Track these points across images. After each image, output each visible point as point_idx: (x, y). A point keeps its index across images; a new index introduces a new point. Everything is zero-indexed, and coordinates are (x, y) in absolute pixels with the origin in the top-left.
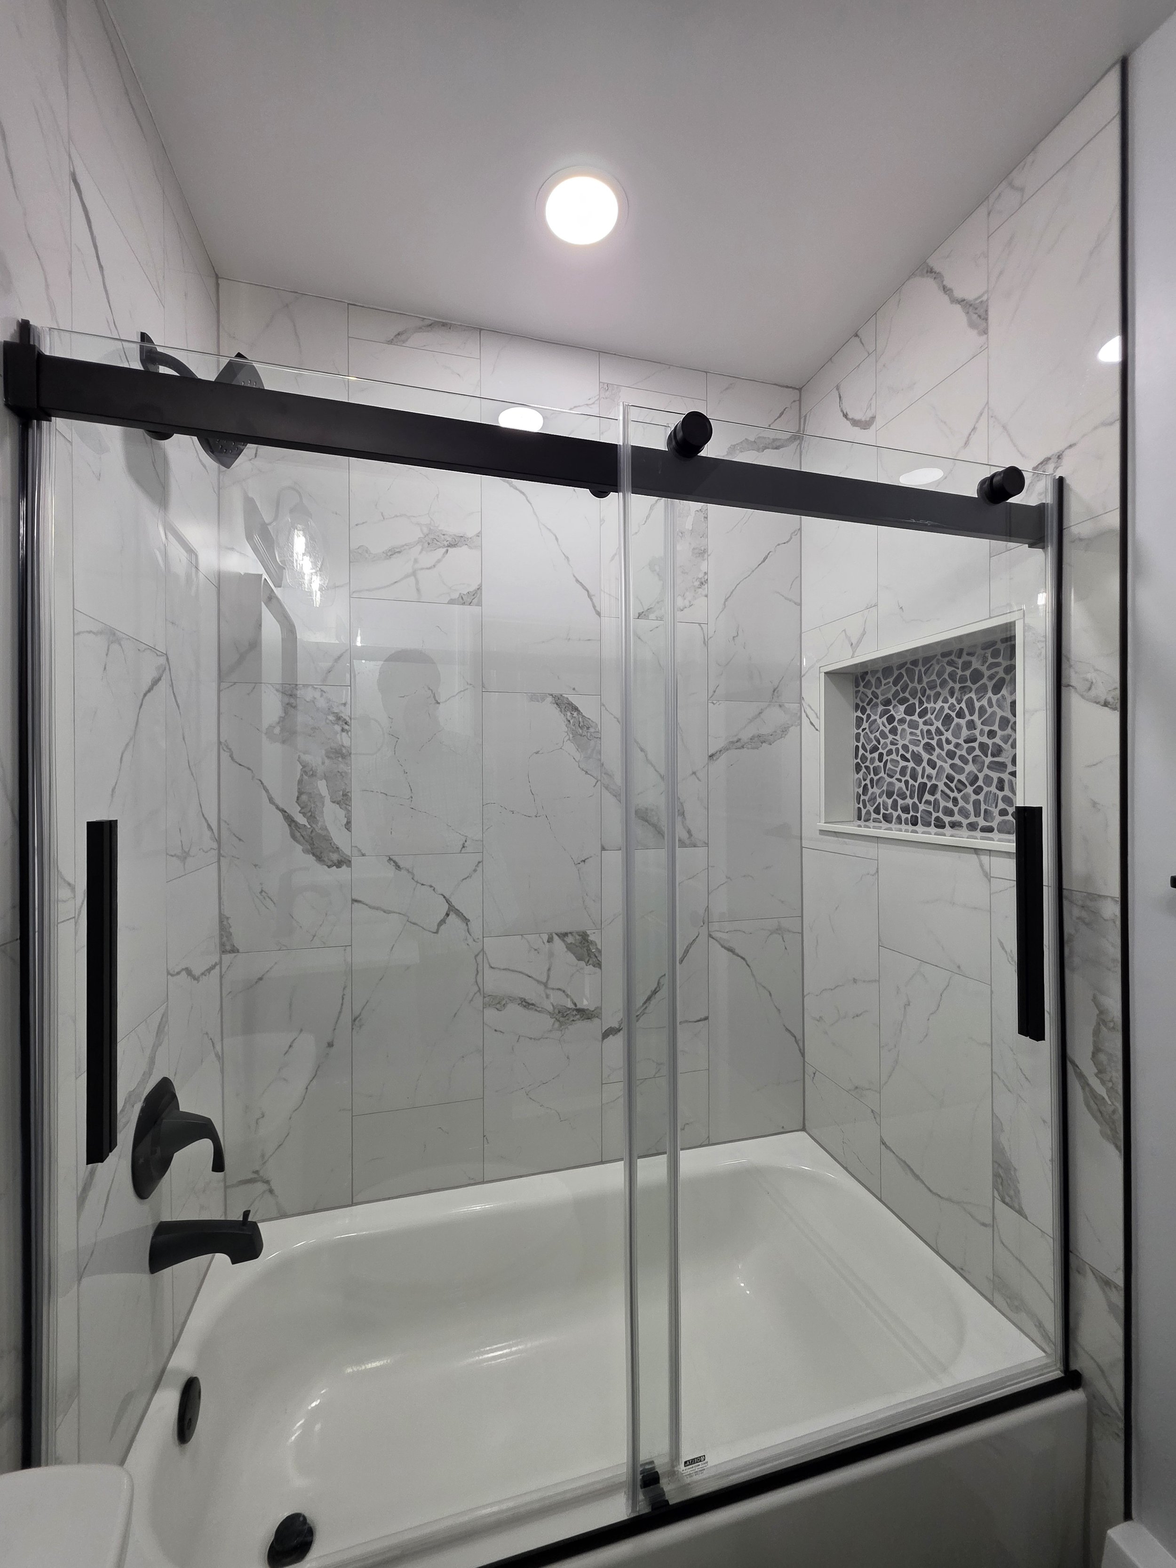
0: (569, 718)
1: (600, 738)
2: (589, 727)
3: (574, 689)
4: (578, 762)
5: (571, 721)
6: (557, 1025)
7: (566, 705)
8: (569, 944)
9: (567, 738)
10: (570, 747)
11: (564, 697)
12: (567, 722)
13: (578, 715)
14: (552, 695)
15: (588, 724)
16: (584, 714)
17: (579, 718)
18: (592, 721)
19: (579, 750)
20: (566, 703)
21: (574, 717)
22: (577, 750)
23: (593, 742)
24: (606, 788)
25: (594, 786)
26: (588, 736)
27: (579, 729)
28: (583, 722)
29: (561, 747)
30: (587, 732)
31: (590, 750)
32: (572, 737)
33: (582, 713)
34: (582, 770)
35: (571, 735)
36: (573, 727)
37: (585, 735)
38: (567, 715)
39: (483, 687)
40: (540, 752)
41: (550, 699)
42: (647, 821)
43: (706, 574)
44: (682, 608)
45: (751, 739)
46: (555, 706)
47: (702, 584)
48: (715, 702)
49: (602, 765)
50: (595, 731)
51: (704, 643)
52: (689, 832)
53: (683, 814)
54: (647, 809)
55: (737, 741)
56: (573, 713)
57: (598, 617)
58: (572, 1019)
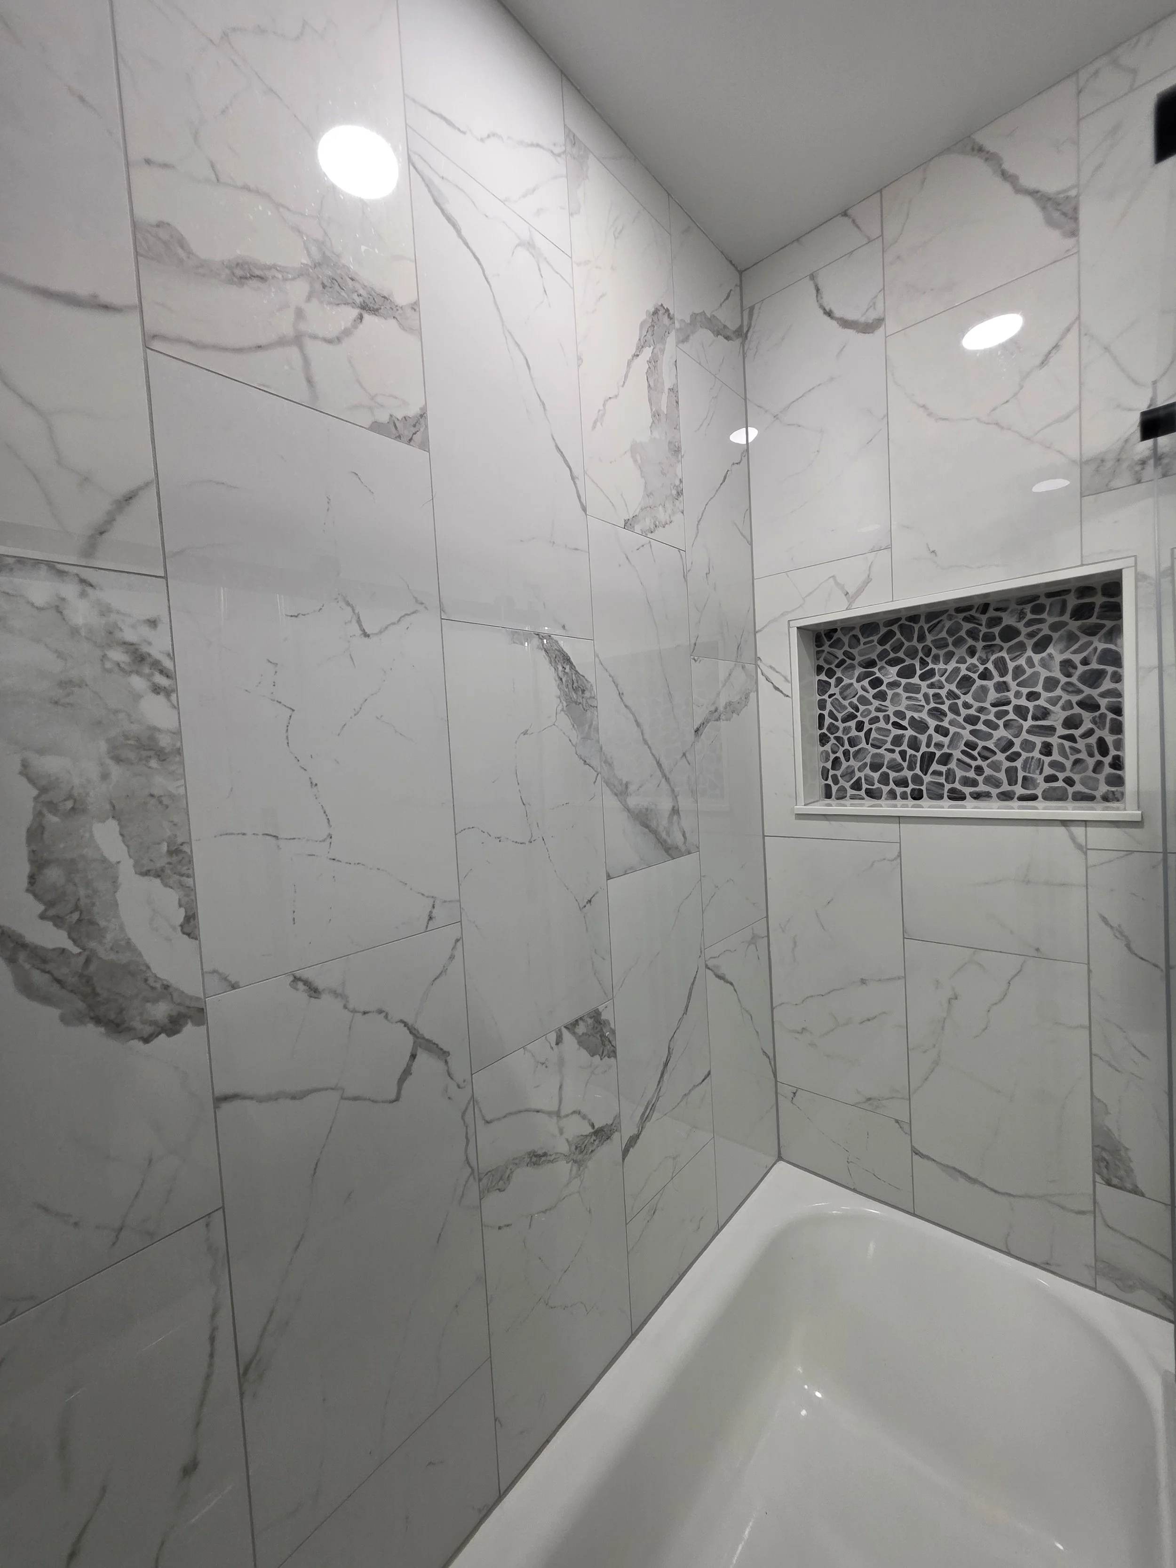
0: (561, 674)
1: (597, 708)
2: (584, 690)
3: (564, 627)
4: (575, 746)
5: (564, 680)
6: (574, 1170)
7: (557, 653)
9: (560, 708)
10: (565, 721)
11: (554, 639)
12: (559, 681)
13: (570, 669)
14: (538, 634)
15: (584, 685)
16: (577, 669)
17: (572, 674)
18: (586, 680)
19: (575, 726)
20: (556, 649)
21: (567, 673)
22: (573, 726)
23: (589, 714)
24: (607, 783)
25: (595, 782)
26: (584, 704)
27: (573, 693)
28: (577, 682)
29: (554, 725)
30: (583, 698)
31: (587, 726)
32: (566, 706)
33: (575, 667)
34: (581, 758)
35: (565, 704)
36: (567, 690)
37: (580, 703)
38: (558, 668)
39: (441, 609)
40: (529, 732)
41: (536, 642)
42: (647, 827)
43: (681, 481)
44: (663, 524)
45: (725, 708)
46: (544, 653)
47: (678, 494)
48: (696, 658)
49: (601, 749)
50: (591, 698)
51: (684, 577)
52: (684, 835)
53: (678, 812)
54: (647, 809)
55: (715, 711)
56: (564, 666)
57: (583, 513)
58: (591, 1150)
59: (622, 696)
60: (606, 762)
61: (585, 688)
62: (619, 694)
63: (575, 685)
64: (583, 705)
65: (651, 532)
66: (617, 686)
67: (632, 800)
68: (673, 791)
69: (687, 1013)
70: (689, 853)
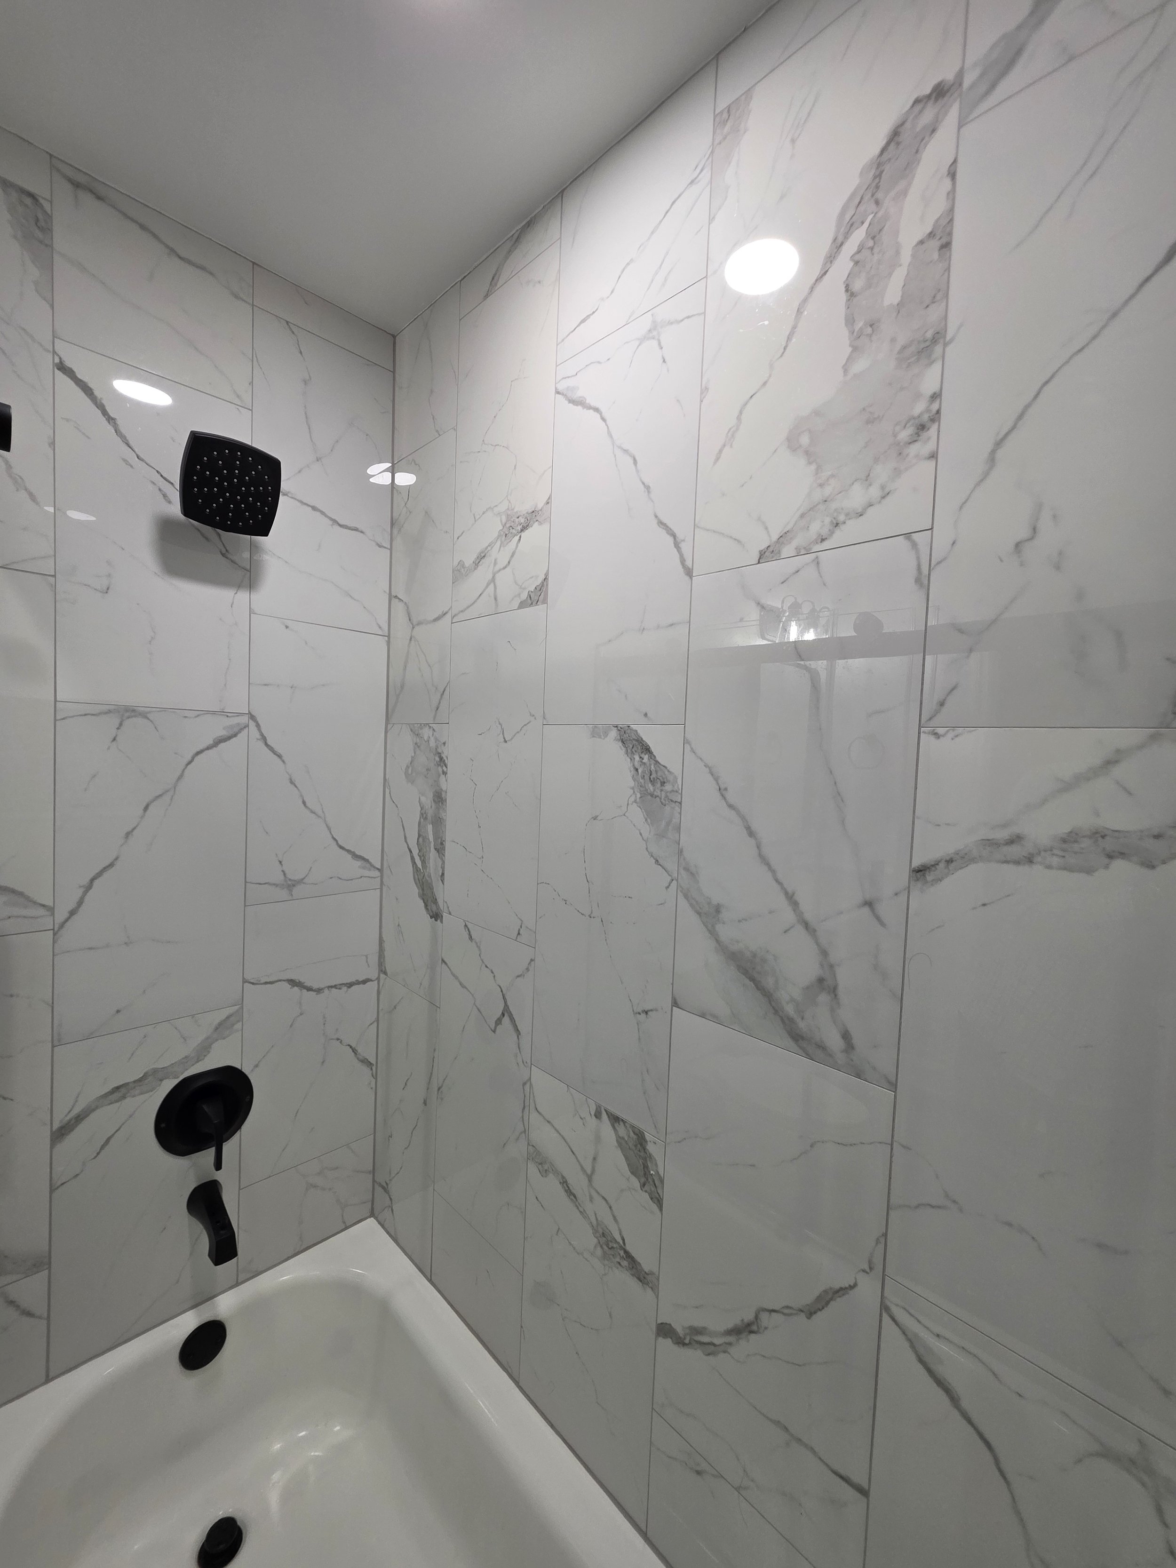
0: (637, 764)
1: (680, 803)
2: (664, 783)
3: (646, 715)
4: (646, 841)
5: (640, 771)
6: (599, 1252)
7: (634, 742)
8: (620, 1137)
9: (632, 799)
10: (637, 814)
11: (631, 730)
12: (633, 772)
13: (649, 759)
14: (616, 727)
15: (664, 776)
16: (658, 759)
17: (650, 765)
18: (668, 771)
19: (649, 820)
20: (634, 739)
21: (645, 764)
22: (646, 820)
23: (667, 809)
24: (686, 896)
25: (667, 888)
26: (663, 798)
27: (650, 785)
28: (657, 774)
29: (624, 815)
30: (661, 790)
31: (664, 823)
32: (641, 797)
33: (655, 757)
34: (652, 856)
35: (639, 795)
36: (642, 781)
37: (658, 796)
38: (634, 758)
39: (544, 718)
40: (599, 818)
41: (614, 733)
42: (752, 979)
43: (936, 396)
44: (860, 510)
45: (1064, 841)
46: (620, 744)
47: (922, 427)
48: (941, 731)
49: (680, 852)
50: (673, 791)
51: (918, 580)
52: (846, 1036)
53: (833, 991)
54: (754, 955)
55: (1011, 842)
56: (642, 756)
57: (687, 578)
58: (618, 1259)
59: (724, 792)
60: (687, 869)
61: (665, 780)
62: (720, 789)
63: (654, 775)
64: (661, 799)
65: (823, 540)
66: (716, 779)
67: (726, 932)
68: (824, 953)
69: (809, 1318)
70: (858, 1076)
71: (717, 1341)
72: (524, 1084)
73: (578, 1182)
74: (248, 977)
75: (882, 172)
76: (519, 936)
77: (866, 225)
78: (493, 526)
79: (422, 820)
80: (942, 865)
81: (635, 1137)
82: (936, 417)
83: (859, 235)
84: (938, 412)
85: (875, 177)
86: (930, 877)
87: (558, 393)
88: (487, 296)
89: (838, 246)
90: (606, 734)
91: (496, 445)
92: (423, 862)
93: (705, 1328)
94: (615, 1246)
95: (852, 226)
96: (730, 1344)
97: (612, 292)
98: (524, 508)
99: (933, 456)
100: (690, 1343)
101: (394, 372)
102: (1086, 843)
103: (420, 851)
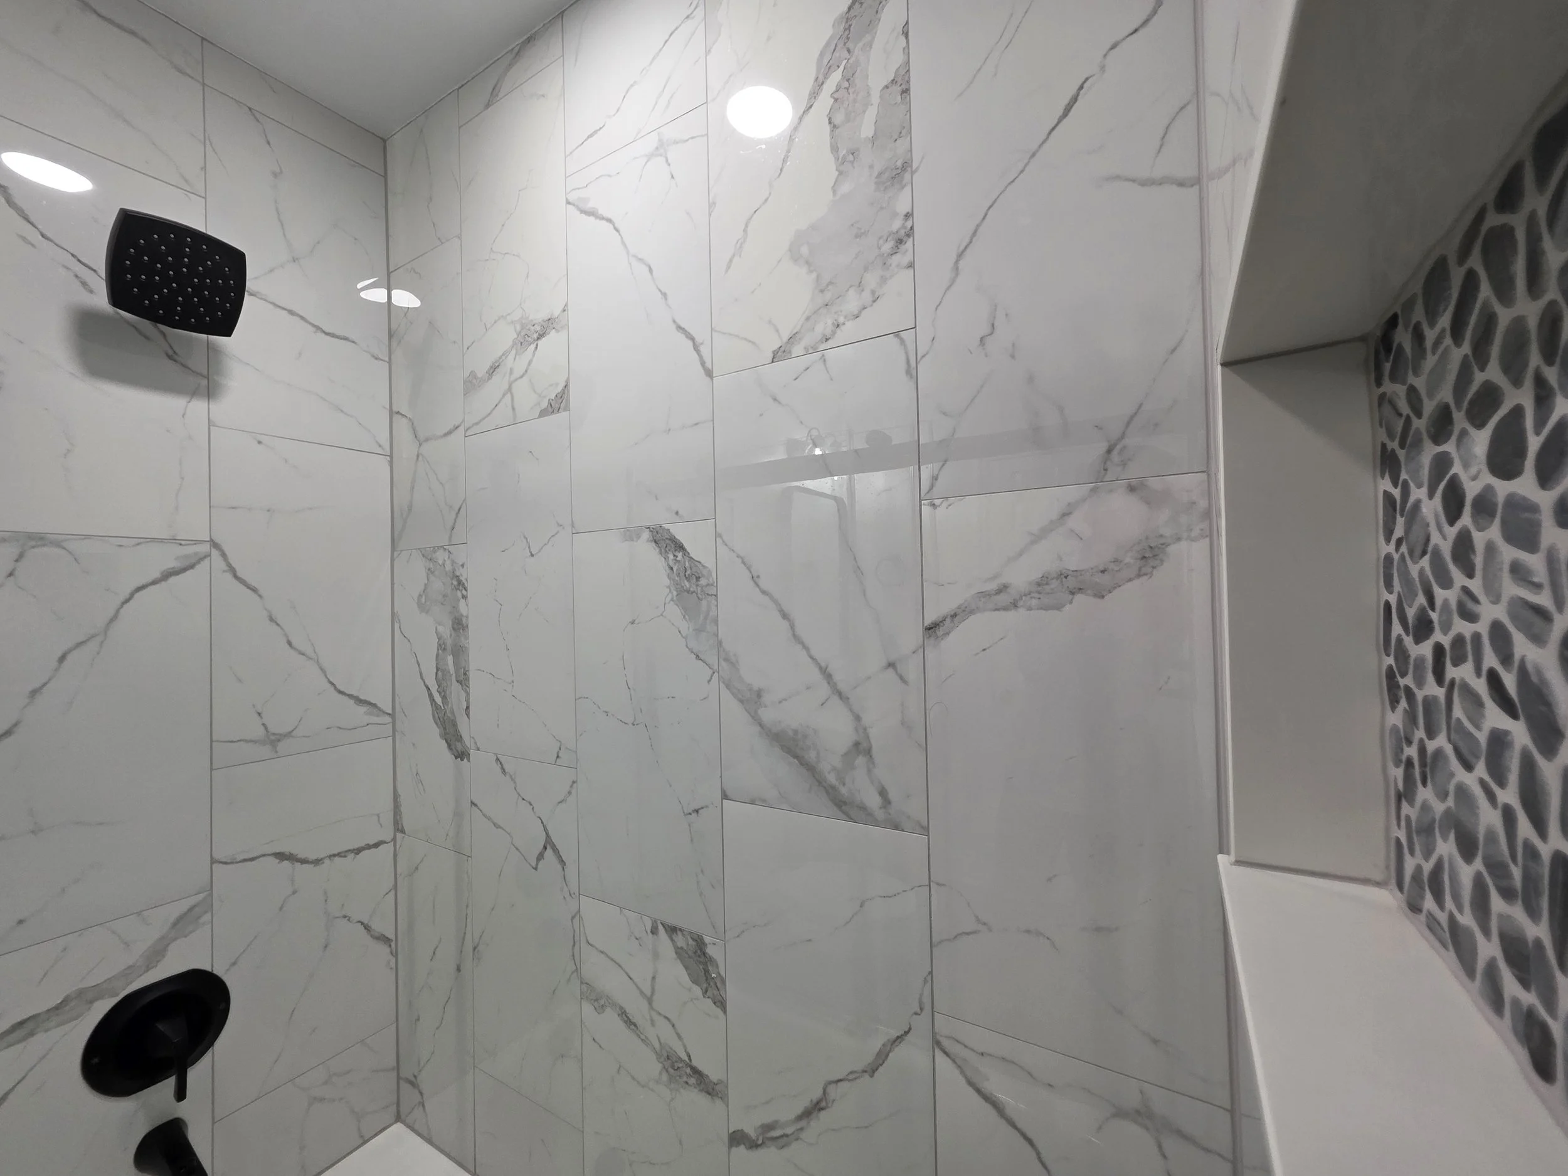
0: (671, 563)
1: (716, 596)
2: (699, 578)
3: (677, 513)
4: (685, 638)
5: (675, 569)
6: (665, 1077)
7: (667, 541)
8: (678, 948)
9: (670, 596)
10: (674, 612)
11: (664, 529)
12: (669, 571)
13: (683, 557)
14: (649, 528)
15: (699, 572)
16: (692, 555)
17: (685, 562)
18: (703, 566)
19: (687, 617)
20: (667, 539)
21: (679, 561)
22: (684, 617)
23: (704, 603)
24: (728, 687)
25: (709, 681)
26: (699, 592)
27: (686, 581)
28: (691, 569)
29: (662, 615)
30: (697, 585)
31: (702, 617)
32: (677, 595)
33: (689, 553)
34: (692, 652)
35: (675, 593)
36: (677, 579)
37: (694, 592)
38: (668, 557)
39: (573, 526)
40: (636, 622)
41: (646, 535)
42: (796, 757)
43: (908, 216)
44: (856, 312)
45: (1039, 584)
46: (653, 544)
47: (900, 241)
48: (937, 502)
49: (720, 643)
50: (708, 585)
51: (908, 372)
52: (883, 793)
53: (868, 752)
54: (796, 732)
55: (999, 591)
56: (677, 554)
57: (708, 379)
58: (685, 1079)
59: (757, 580)
60: (726, 660)
61: (700, 575)
62: (753, 577)
63: (688, 572)
64: (697, 594)
65: (827, 340)
66: (749, 569)
67: (768, 715)
68: (858, 718)
69: (872, 1076)
70: (897, 827)
71: (789, 1131)
72: (573, 918)
73: (637, 1009)
74: (216, 856)
75: (850, 26)
76: (558, 760)
77: (842, 68)
78: (507, 335)
79: (440, 651)
80: (948, 620)
81: (694, 943)
82: (910, 233)
83: (836, 77)
84: (912, 228)
85: (845, 30)
86: (940, 632)
87: (568, 203)
88: (488, 106)
89: (819, 84)
90: (639, 537)
91: (506, 253)
92: (444, 698)
93: (776, 1122)
94: (680, 1065)
95: (829, 69)
96: (802, 1129)
97: (618, 110)
98: (540, 316)
99: (911, 265)
100: (763, 1143)
101: (385, 176)
102: (1054, 584)
103: (439, 686)
